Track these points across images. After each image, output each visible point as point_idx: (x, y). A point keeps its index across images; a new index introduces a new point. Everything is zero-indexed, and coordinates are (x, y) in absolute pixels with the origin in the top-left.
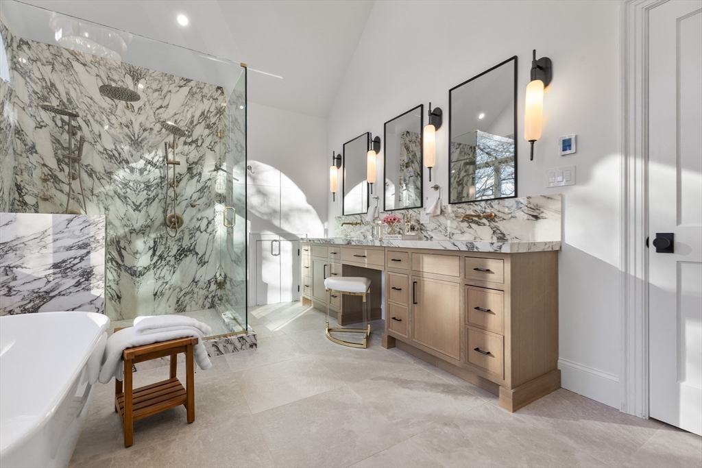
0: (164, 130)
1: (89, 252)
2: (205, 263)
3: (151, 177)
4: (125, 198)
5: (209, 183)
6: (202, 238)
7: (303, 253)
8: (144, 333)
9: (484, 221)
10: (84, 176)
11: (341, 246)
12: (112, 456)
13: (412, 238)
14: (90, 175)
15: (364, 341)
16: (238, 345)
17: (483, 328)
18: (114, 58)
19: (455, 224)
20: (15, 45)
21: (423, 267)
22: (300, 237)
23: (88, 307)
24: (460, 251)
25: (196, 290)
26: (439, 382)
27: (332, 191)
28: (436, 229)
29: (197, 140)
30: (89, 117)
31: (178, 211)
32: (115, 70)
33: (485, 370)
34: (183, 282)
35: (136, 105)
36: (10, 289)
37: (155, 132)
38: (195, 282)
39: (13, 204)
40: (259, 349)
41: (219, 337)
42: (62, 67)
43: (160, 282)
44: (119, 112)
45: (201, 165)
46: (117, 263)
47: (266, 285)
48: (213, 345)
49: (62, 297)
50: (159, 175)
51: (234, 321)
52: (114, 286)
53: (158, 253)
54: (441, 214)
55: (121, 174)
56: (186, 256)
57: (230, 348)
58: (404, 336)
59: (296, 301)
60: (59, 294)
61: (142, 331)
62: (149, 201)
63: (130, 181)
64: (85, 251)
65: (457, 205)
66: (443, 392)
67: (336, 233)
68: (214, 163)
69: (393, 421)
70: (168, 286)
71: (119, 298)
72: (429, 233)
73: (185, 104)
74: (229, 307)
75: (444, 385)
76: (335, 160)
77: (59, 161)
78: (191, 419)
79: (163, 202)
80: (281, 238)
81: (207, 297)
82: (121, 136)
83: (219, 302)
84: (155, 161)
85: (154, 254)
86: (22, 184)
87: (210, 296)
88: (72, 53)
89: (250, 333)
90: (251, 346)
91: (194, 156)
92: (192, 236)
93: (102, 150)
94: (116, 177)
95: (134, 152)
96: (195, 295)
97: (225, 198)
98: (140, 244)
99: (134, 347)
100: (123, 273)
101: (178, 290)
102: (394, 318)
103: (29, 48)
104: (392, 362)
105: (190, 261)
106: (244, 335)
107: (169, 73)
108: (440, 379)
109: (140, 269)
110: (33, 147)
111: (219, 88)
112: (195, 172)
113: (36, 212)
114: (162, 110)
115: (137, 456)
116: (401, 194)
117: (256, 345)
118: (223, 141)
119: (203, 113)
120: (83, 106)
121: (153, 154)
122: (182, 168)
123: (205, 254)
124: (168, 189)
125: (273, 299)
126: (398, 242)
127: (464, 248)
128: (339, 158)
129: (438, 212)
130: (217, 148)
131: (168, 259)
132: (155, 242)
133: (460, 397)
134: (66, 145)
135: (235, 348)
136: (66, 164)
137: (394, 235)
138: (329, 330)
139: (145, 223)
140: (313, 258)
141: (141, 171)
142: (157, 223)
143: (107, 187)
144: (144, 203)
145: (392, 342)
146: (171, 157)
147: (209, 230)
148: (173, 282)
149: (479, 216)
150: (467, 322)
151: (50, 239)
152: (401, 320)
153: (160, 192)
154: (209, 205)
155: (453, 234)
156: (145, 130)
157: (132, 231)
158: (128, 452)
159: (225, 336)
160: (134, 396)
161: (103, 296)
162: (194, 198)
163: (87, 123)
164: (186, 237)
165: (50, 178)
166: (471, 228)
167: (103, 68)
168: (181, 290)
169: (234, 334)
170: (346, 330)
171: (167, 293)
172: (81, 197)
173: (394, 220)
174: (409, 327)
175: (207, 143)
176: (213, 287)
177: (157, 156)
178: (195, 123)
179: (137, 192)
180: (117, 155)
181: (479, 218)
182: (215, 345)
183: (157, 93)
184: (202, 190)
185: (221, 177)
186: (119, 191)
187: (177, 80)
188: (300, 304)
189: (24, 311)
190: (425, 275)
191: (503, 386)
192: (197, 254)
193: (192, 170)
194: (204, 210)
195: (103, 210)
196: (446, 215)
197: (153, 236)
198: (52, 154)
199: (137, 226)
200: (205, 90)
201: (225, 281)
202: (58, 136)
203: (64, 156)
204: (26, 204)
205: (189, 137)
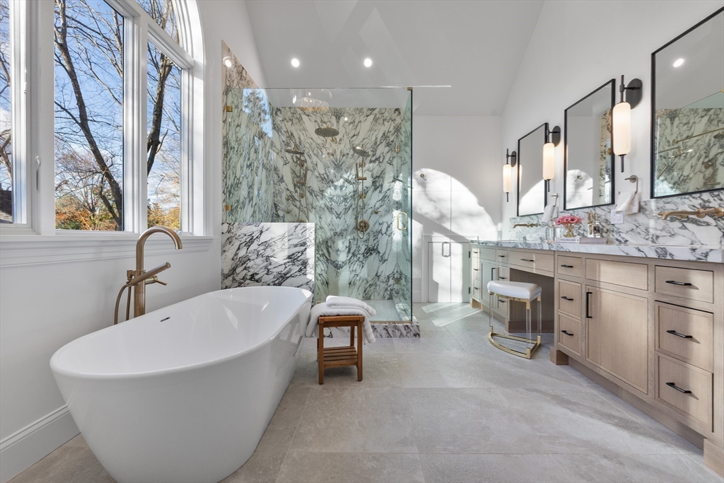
0: (355, 154)
1: (306, 249)
2: (385, 261)
3: (348, 191)
4: (331, 209)
5: (388, 194)
6: (383, 240)
7: (473, 255)
8: (332, 307)
9: (707, 219)
10: (308, 194)
11: (509, 249)
12: (312, 387)
13: (594, 242)
14: (311, 194)
15: (528, 351)
16: (404, 332)
17: (684, 360)
18: (324, 106)
19: (661, 223)
20: (274, 113)
21: (599, 276)
22: (470, 239)
23: (305, 286)
24: (647, 257)
25: (378, 283)
26: (614, 413)
27: (505, 191)
28: (632, 230)
29: (380, 157)
30: (311, 152)
31: (365, 218)
32: (325, 114)
33: (685, 413)
34: (368, 276)
35: (338, 138)
36: (268, 270)
37: (350, 156)
38: (378, 276)
39: (273, 217)
40: (422, 339)
41: (389, 322)
42: (297, 121)
43: (353, 275)
44: (327, 145)
45: (382, 178)
46: (326, 258)
47: (437, 284)
48: (384, 329)
49: (292, 278)
50: (353, 190)
51: (404, 312)
52: (324, 275)
53: (352, 251)
54: (639, 211)
55: (330, 192)
56: (371, 254)
57: (398, 333)
58: (577, 354)
59: (465, 302)
60: (291, 276)
61: (330, 305)
62: (347, 210)
63: (334, 196)
64: (304, 248)
65: (663, 199)
66: (616, 425)
67: (510, 235)
68: (392, 175)
69: (538, 434)
70: (358, 278)
71: (327, 283)
72: (623, 235)
73: (371, 130)
74: (402, 299)
75: (621, 419)
76: (510, 158)
77: (295, 186)
78: (360, 379)
79: (355, 210)
80: (452, 241)
81: (386, 290)
82: (328, 163)
83: (396, 295)
84: (350, 179)
85: (349, 252)
86: (277, 203)
87: (389, 289)
88: (302, 109)
89: (415, 324)
90: (415, 335)
91: (376, 172)
92: (376, 237)
93: (317, 174)
94: (326, 194)
95: (337, 174)
96: (378, 287)
97: (401, 204)
98: (341, 244)
99: (325, 316)
100: (330, 266)
101: (365, 282)
102: (565, 332)
103: (281, 113)
104: (557, 379)
105: (374, 258)
106: (409, 324)
107: (360, 107)
108: (618, 411)
109: (340, 263)
110: (282, 178)
111: (397, 110)
112: (378, 184)
113: (284, 221)
114: (355, 137)
115: (325, 391)
116: (602, 188)
117: (419, 335)
118: (400, 155)
119: (384, 134)
120: (307, 146)
121: (348, 174)
122: (368, 182)
123: (384, 253)
124: (358, 200)
125: (444, 299)
126: (575, 246)
127: (653, 255)
128: (514, 155)
129: (635, 209)
130: (395, 162)
131: (358, 256)
132: (350, 242)
133: (640, 437)
134: (298, 174)
135: (401, 334)
136: (299, 187)
137: (570, 238)
138: (492, 335)
139: (344, 228)
140: (482, 260)
141: (341, 187)
142: (351, 228)
143: (321, 202)
144: (343, 213)
145: (563, 359)
146: (360, 175)
147: (388, 233)
148: (361, 275)
149: (697, 213)
150: (657, 348)
151: (286, 240)
152: (572, 335)
153: (353, 203)
154: (389, 211)
155: (657, 237)
156: (344, 155)
157: (336, 234)
158: (321, 387)
159: (394, 323)
160: (325, 352)
161: (313, 280)
162: (376, 206)
163: (310, 156)
164: (372, 238)
165: (291, 198)
166: (686, 228)
167: (318, 115)
168: (367, 282)
169: (401, 322)
170: (512, 338)
171: (358, 283)
172: (305, 209)
173: (572, 220)
174: (583, 345)
175: (387, 159)
176: (391, 282)
177: (350, 175)
178: (378, 143)
179: (338, 204)
180: (326, 178)
181: (698, 216)
182: (386, 329)
183: (351, 125)
184: (383, 199)
185: (398, 186)
186: (328, 204)
187: (365, 111)
188: (469, 306)
189: (275, 285)
190: (602, 285)
191: (712, 441)
192: (379, 252)
193: (377, 183)
194: (384, 216)
195: (318, 218)
196: (647, 212)
197: (349, 238)
198: (291, 182)
199: (338, 230)
200: (386, 114)
201: (401, 277)
202: (294, 168)
203: (297, 182)
204: (279, 216)
205: (373, 155)
